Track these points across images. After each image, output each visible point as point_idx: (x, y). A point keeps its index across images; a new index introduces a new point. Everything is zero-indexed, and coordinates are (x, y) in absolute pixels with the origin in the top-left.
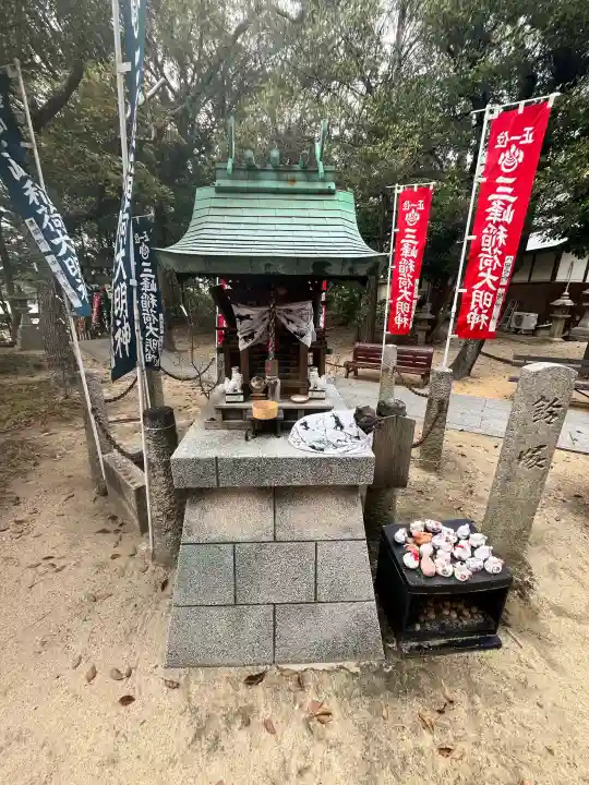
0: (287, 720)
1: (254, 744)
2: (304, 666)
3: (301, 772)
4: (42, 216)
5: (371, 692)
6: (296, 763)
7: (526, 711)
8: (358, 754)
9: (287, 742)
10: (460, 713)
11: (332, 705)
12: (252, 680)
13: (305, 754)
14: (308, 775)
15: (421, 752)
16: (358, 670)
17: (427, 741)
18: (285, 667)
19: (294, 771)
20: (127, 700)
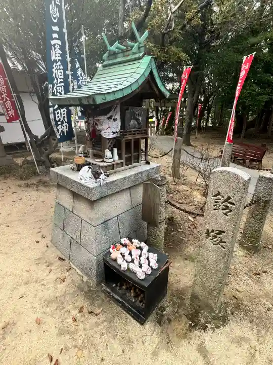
0: (55, 274)
1: (43, 271)
2: (75, 267)
3: (43, 285)
4: (79, 80)
5: (80, 288)
6: (45, 282)
7: (115, 346)
8: (57, 295)
9: (49, 277)
10: (93, 319)
11: (68, 281)
12: (61, 259)
13: (48, 283)
14: (43, 286)
15: (70, 312)
16: (85, 281)
17: (75, 312)
18: (71, 263)
19: (42, 283)
20: (38, 242)
